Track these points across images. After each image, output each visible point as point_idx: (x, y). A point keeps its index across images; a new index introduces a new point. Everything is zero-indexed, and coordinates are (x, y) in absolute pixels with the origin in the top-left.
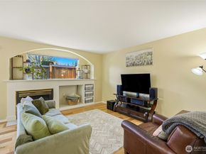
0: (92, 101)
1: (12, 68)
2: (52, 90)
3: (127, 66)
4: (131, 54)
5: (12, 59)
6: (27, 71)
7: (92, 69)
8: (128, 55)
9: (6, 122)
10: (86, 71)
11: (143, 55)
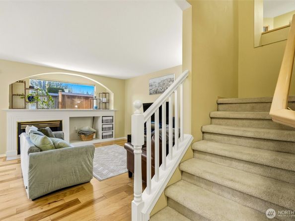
0: (111, 136)
1: (12, 95)
2: (61, 121)
3: (151, 94)
4: (154, 80)
5: (12, 84)
6: (31, 99)
7: (112, 98)
8: (151, 81)
9: (6, 157)
10: (104, 100)
11: (166, 82)
